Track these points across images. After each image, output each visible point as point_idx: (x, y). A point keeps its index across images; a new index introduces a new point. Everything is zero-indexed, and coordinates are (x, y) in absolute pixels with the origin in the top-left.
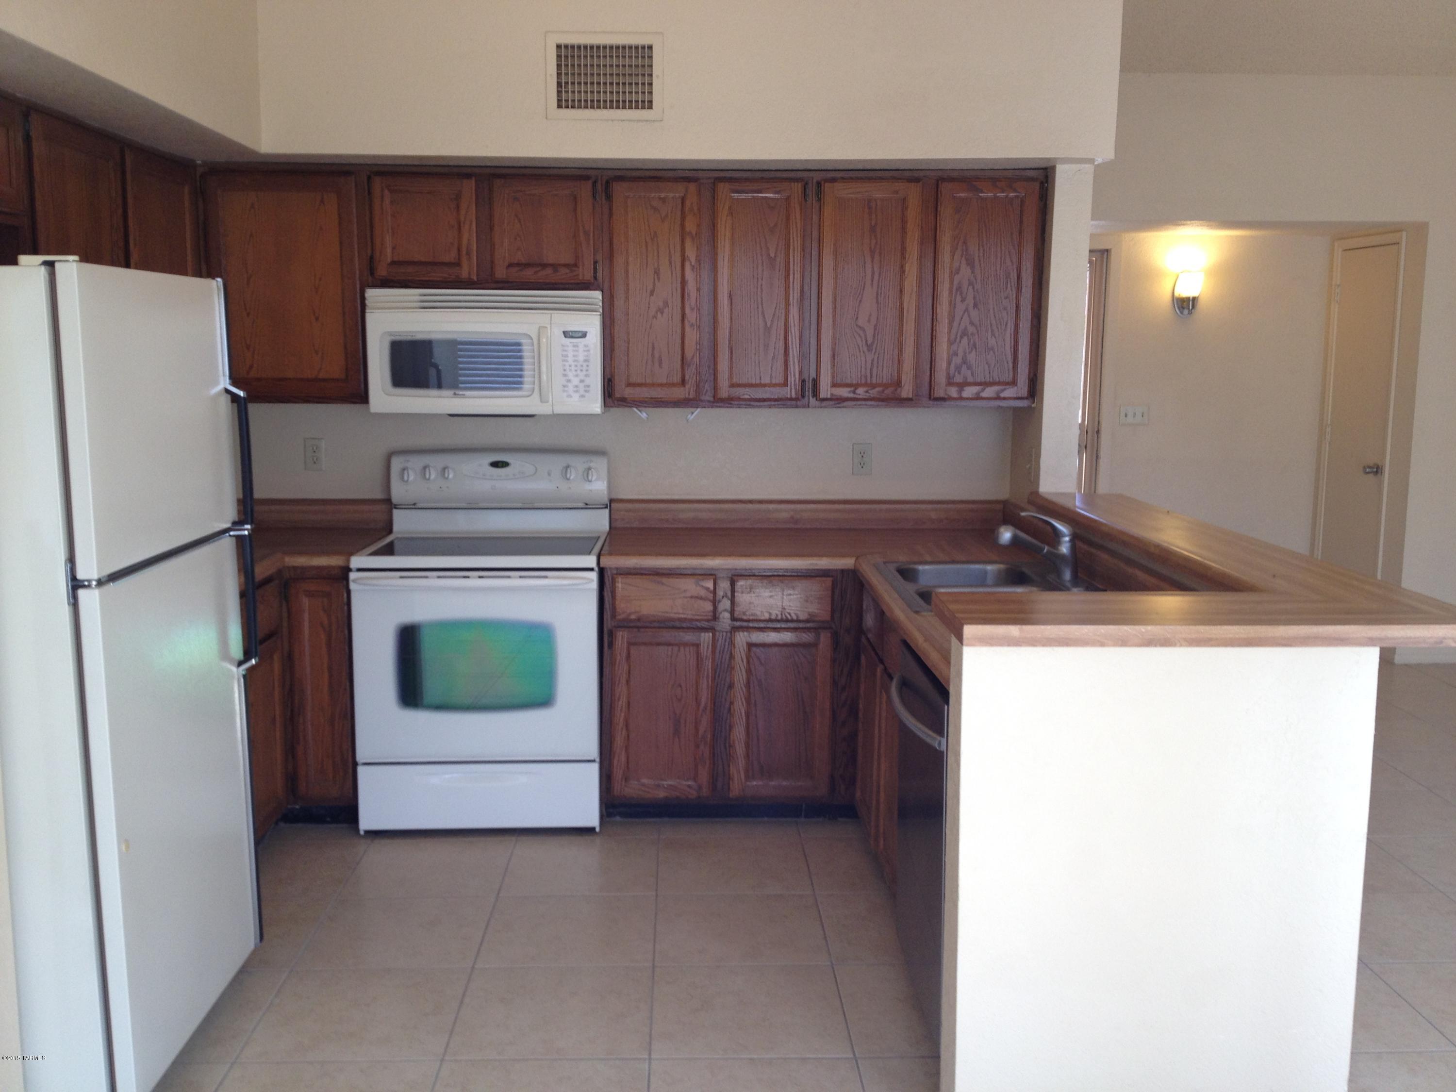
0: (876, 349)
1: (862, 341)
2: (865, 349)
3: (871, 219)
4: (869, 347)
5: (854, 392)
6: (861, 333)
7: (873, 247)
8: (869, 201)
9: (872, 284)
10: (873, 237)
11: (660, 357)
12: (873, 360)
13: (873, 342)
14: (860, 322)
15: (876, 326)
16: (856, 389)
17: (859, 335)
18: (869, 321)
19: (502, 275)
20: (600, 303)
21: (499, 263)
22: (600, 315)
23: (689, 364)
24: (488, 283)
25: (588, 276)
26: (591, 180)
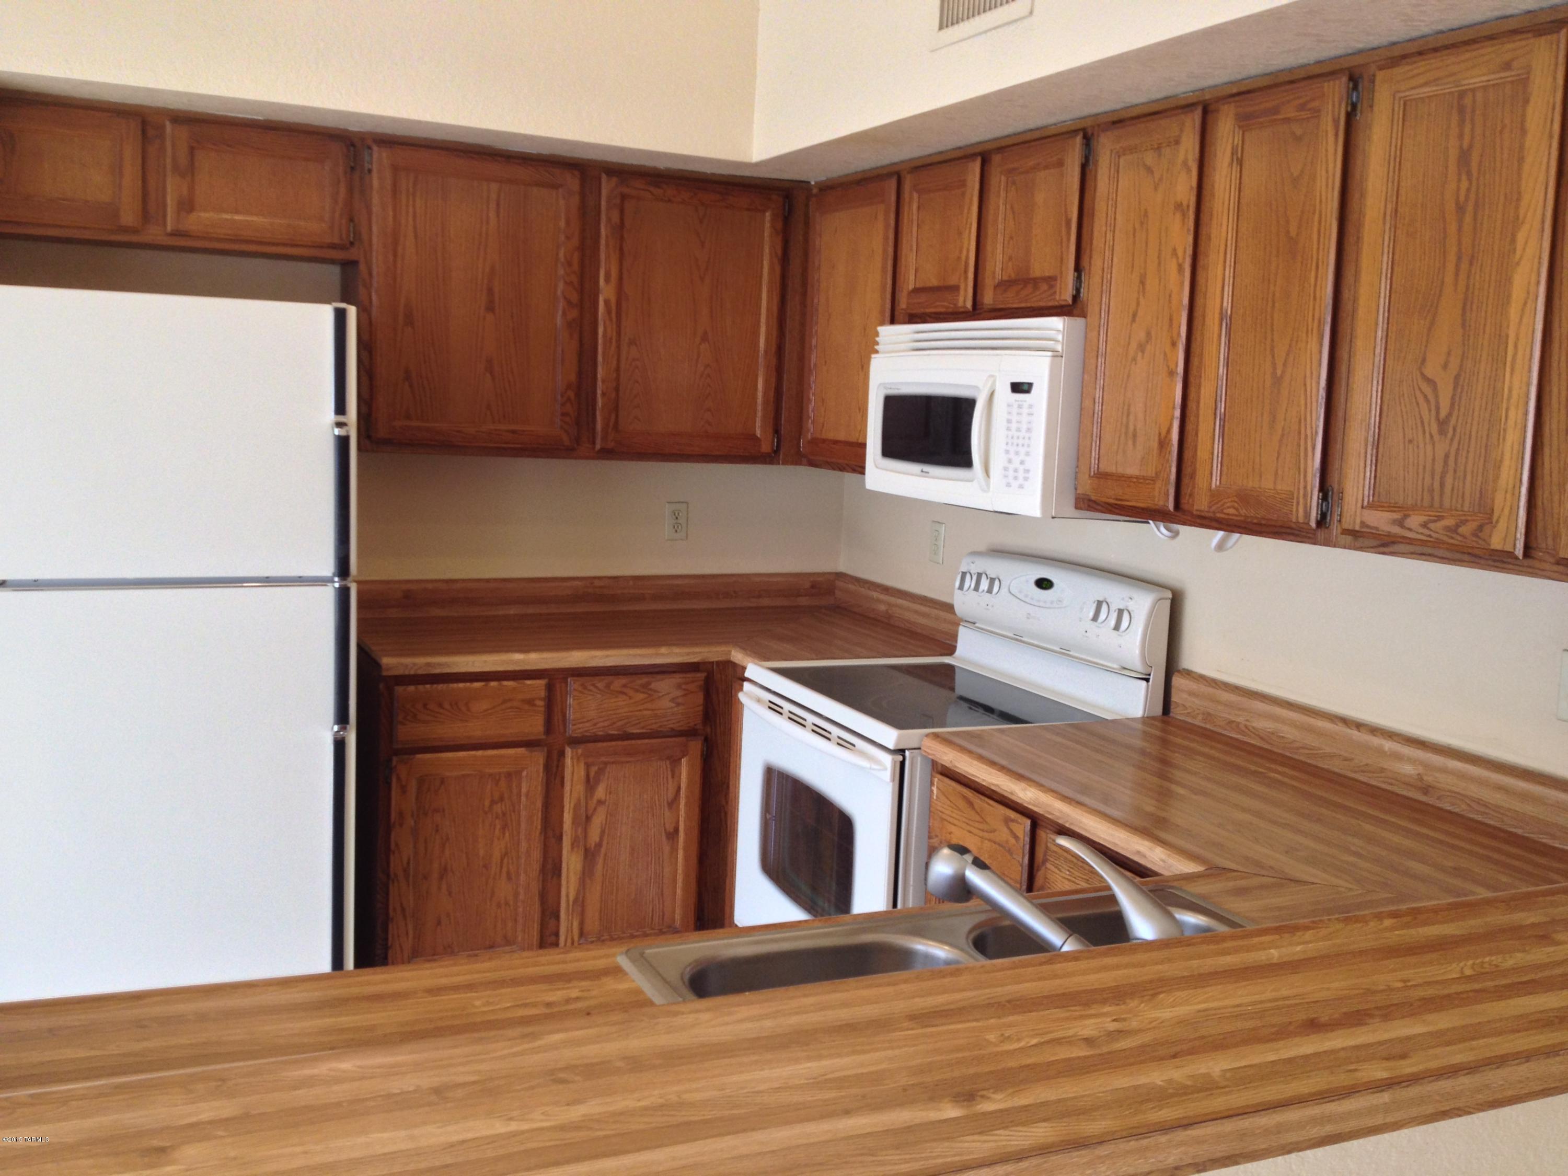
0: (1455, 430)
1: (1430, 410)
2: (1434, 427)
3: (1461, 136)
4: (1443, 424)
5: (1400, 523)
6: (1428, 390)
7: (1462, 198)
8: (1462, 95)
9: (1456, 284)
10: (1464, 177)
11: (1135, 430)
12: (1447, 456)
13: (1450, 415)
14: (1431, 370)
15: (1457, 377)
16: (1406, 516)
17: (1425, 396)
18: (1445, 366)
19: (988, 298)
20: (1060, 337)
21: (989, 283)
22: (1056, 355)
23: (1163, 443)
24: (977, 312)
25: (1066, 296)
26: (1079, 139)
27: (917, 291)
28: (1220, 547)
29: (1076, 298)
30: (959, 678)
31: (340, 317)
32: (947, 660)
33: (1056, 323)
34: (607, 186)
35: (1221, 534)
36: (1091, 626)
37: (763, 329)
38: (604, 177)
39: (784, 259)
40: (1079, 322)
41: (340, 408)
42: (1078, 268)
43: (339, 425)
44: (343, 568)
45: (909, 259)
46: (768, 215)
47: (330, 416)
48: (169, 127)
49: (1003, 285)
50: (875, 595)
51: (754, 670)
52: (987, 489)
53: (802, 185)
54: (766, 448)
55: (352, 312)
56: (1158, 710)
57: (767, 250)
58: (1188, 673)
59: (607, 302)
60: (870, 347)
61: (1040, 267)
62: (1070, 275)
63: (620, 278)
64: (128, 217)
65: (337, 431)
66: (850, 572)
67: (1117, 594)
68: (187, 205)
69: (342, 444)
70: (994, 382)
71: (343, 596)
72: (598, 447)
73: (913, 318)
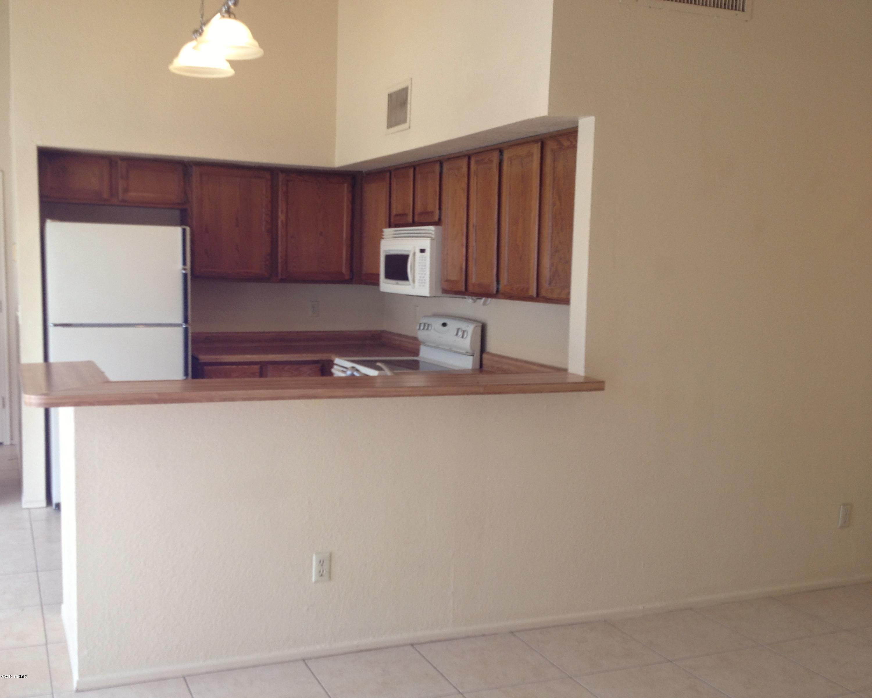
19: (416, 219)
20: (433, 233)
21: (416, 213)
22: (432, 239)
23: (461, 268)
24: (414, 224)
25: (436, 218)
26: (439, 163)
27: (397, 215)
28: (484, 304)
29: (440, 219)
30: (421, 365)
31: (184, 232)
32: (415, 358)
33: (432, 228)
34: (281, 177)
35: (484, 299)
36: (456, 337)
37: (345, 229)
38: (280, 173)
39: (353, 202)
40: (439, 228)
41: (184, 263)
42: (440, 209)
43: (184, 269)
44: (186, 321)
45: (394, 204)
46: (346, 185)
47: (180, 265)
48: (119, 162)
49: (421, 214)
50: (396, 338)
51: (338, 361)
52: (414, 287)
53: (360, 173)
54: (347, 277)
55: (188, 229)
56: (478, 367)
57: (345, 199)
58: (488, 353)
59: (282, 222)
60: (380, 237)
61: (430, 208)
62: (437, 211)
63: (287, 212)
64: (105, 196)
65: (184, 272)
66: (388, 330)
67: (463, 326)
68: (126, 190)
69: (185, 276)
70: (415, 250)
71: (186, 330)
72: (280, 277)
73: (397, 226)
